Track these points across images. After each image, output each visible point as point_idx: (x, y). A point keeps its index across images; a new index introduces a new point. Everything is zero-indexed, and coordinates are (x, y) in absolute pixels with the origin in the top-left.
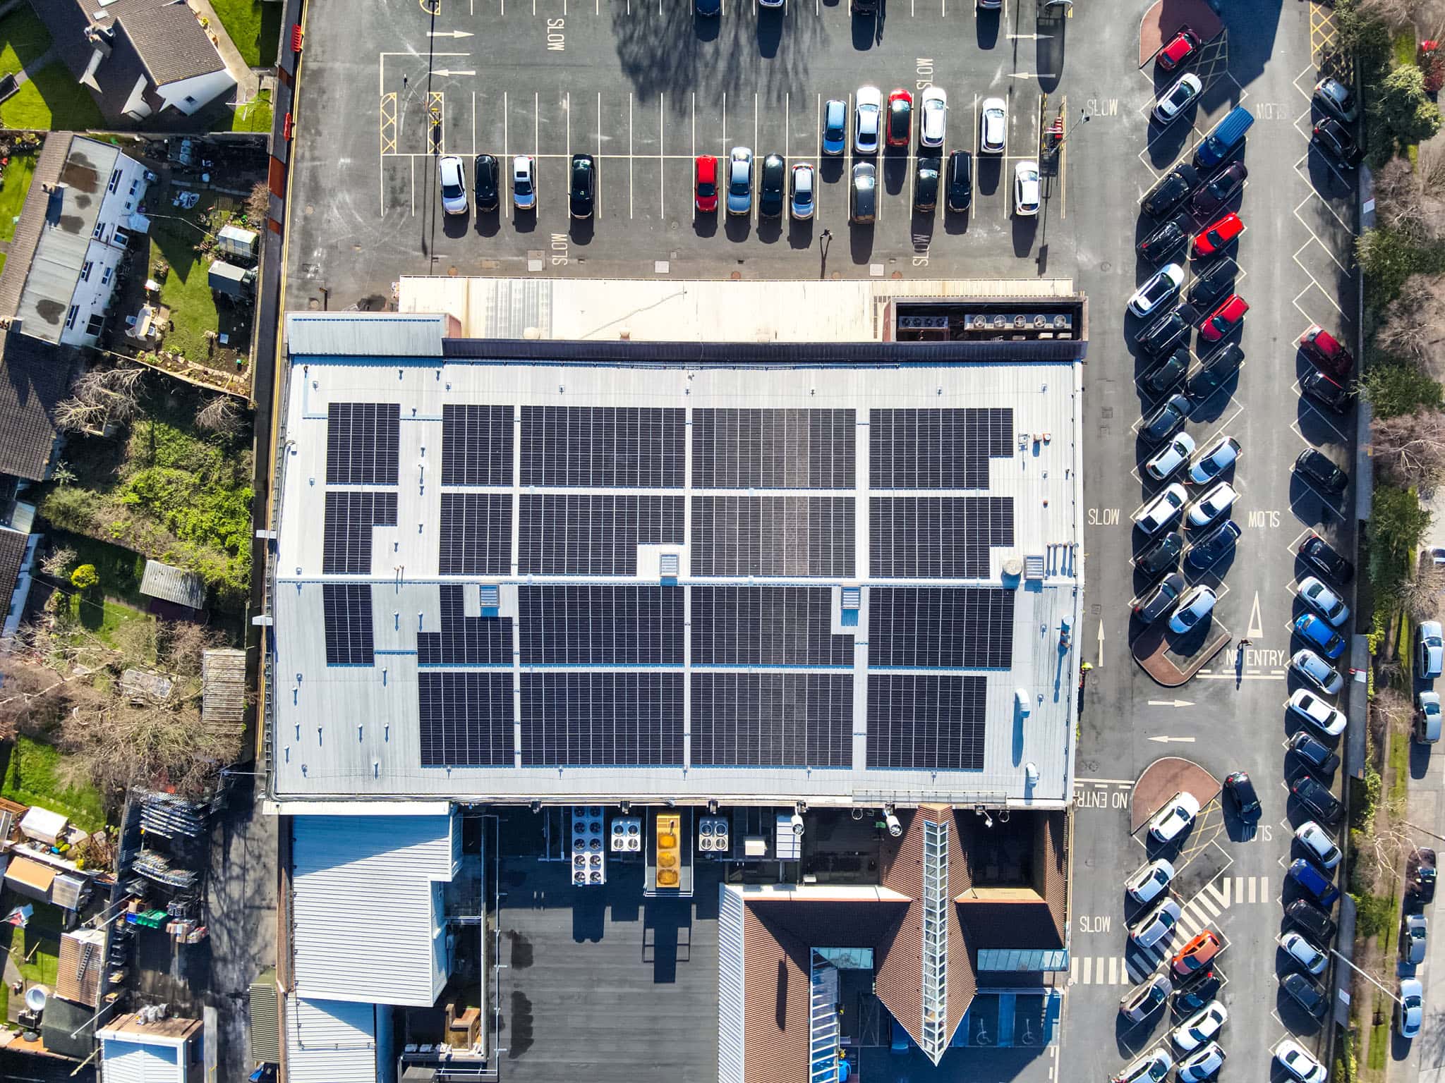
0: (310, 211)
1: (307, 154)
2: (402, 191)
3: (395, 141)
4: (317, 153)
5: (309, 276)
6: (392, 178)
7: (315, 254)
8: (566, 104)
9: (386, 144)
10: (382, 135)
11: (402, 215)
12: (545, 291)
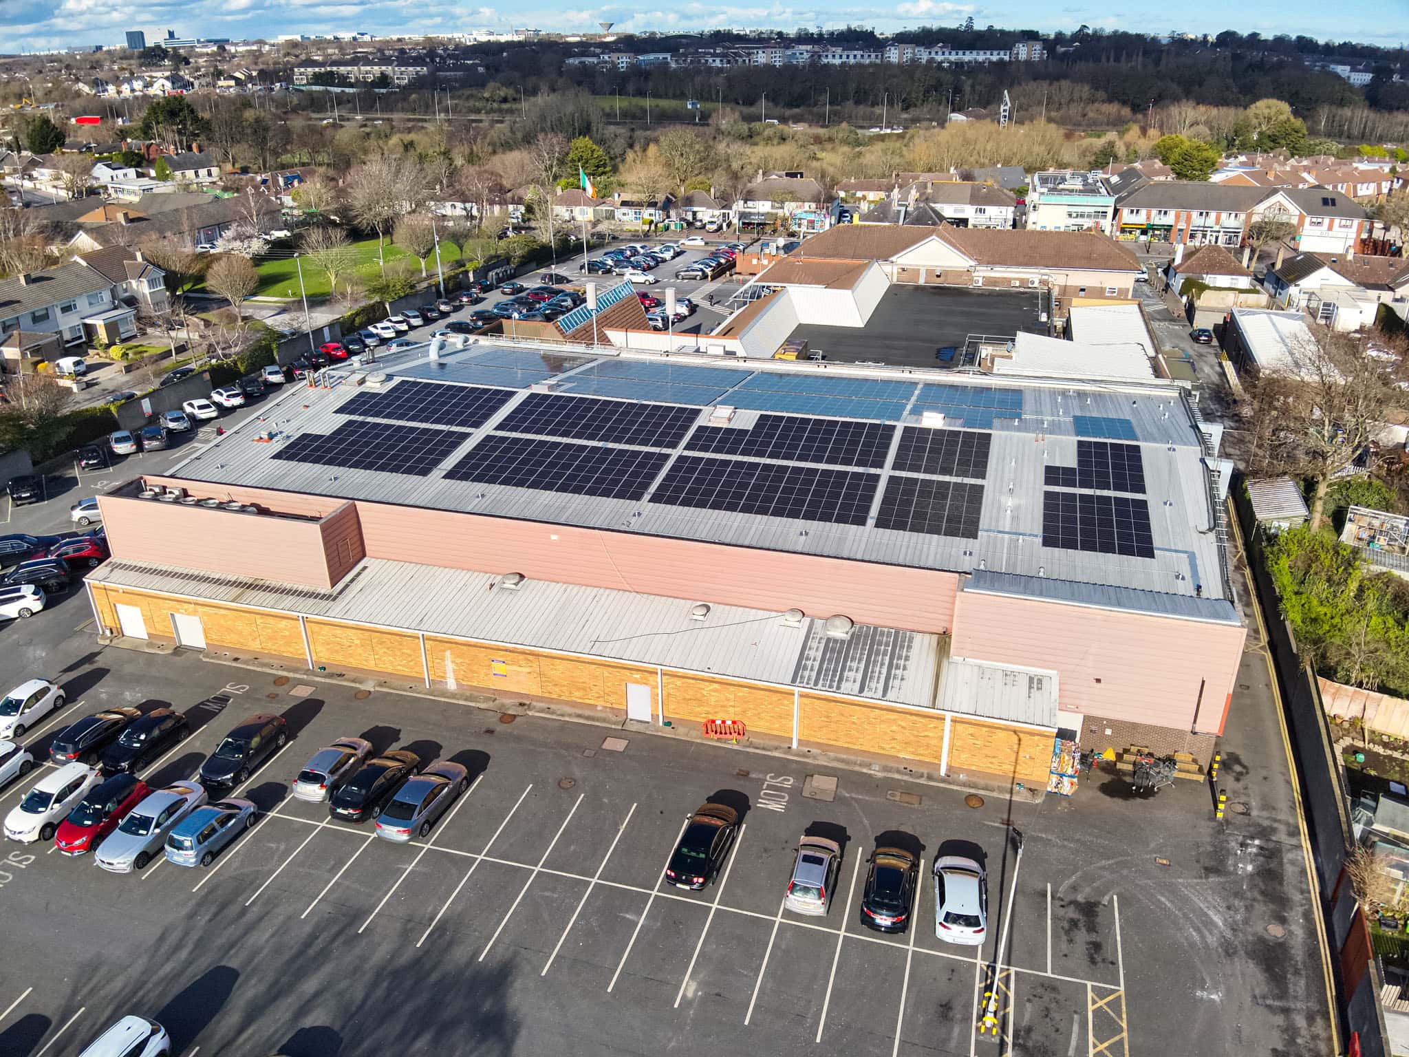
0: (1276, 931)
1: (1300, 1022)
2: (1074, 923)
3: (1091, 1008)
4: (1279, 1020)
5: (1257, 842)
6: (1097, 946)
7: (1250, 868)
8: (688, 988)
9: (1115, 1005)
10: (1124, 1025)
11: (1074, 888)
12: (806, 674)
